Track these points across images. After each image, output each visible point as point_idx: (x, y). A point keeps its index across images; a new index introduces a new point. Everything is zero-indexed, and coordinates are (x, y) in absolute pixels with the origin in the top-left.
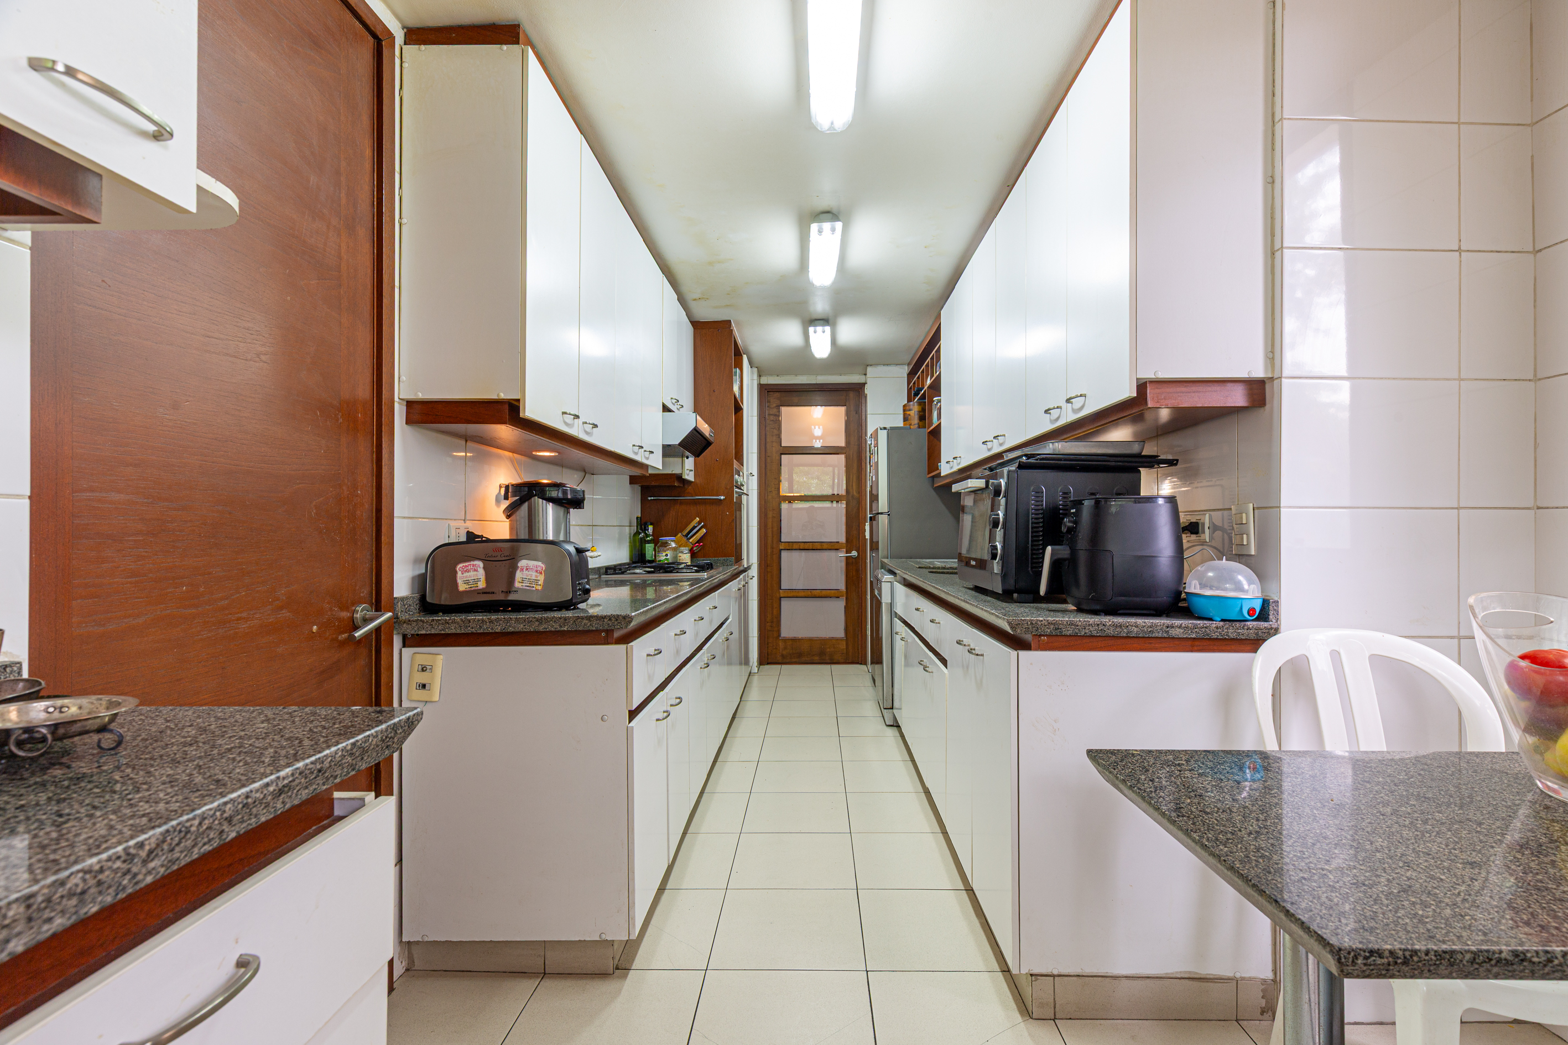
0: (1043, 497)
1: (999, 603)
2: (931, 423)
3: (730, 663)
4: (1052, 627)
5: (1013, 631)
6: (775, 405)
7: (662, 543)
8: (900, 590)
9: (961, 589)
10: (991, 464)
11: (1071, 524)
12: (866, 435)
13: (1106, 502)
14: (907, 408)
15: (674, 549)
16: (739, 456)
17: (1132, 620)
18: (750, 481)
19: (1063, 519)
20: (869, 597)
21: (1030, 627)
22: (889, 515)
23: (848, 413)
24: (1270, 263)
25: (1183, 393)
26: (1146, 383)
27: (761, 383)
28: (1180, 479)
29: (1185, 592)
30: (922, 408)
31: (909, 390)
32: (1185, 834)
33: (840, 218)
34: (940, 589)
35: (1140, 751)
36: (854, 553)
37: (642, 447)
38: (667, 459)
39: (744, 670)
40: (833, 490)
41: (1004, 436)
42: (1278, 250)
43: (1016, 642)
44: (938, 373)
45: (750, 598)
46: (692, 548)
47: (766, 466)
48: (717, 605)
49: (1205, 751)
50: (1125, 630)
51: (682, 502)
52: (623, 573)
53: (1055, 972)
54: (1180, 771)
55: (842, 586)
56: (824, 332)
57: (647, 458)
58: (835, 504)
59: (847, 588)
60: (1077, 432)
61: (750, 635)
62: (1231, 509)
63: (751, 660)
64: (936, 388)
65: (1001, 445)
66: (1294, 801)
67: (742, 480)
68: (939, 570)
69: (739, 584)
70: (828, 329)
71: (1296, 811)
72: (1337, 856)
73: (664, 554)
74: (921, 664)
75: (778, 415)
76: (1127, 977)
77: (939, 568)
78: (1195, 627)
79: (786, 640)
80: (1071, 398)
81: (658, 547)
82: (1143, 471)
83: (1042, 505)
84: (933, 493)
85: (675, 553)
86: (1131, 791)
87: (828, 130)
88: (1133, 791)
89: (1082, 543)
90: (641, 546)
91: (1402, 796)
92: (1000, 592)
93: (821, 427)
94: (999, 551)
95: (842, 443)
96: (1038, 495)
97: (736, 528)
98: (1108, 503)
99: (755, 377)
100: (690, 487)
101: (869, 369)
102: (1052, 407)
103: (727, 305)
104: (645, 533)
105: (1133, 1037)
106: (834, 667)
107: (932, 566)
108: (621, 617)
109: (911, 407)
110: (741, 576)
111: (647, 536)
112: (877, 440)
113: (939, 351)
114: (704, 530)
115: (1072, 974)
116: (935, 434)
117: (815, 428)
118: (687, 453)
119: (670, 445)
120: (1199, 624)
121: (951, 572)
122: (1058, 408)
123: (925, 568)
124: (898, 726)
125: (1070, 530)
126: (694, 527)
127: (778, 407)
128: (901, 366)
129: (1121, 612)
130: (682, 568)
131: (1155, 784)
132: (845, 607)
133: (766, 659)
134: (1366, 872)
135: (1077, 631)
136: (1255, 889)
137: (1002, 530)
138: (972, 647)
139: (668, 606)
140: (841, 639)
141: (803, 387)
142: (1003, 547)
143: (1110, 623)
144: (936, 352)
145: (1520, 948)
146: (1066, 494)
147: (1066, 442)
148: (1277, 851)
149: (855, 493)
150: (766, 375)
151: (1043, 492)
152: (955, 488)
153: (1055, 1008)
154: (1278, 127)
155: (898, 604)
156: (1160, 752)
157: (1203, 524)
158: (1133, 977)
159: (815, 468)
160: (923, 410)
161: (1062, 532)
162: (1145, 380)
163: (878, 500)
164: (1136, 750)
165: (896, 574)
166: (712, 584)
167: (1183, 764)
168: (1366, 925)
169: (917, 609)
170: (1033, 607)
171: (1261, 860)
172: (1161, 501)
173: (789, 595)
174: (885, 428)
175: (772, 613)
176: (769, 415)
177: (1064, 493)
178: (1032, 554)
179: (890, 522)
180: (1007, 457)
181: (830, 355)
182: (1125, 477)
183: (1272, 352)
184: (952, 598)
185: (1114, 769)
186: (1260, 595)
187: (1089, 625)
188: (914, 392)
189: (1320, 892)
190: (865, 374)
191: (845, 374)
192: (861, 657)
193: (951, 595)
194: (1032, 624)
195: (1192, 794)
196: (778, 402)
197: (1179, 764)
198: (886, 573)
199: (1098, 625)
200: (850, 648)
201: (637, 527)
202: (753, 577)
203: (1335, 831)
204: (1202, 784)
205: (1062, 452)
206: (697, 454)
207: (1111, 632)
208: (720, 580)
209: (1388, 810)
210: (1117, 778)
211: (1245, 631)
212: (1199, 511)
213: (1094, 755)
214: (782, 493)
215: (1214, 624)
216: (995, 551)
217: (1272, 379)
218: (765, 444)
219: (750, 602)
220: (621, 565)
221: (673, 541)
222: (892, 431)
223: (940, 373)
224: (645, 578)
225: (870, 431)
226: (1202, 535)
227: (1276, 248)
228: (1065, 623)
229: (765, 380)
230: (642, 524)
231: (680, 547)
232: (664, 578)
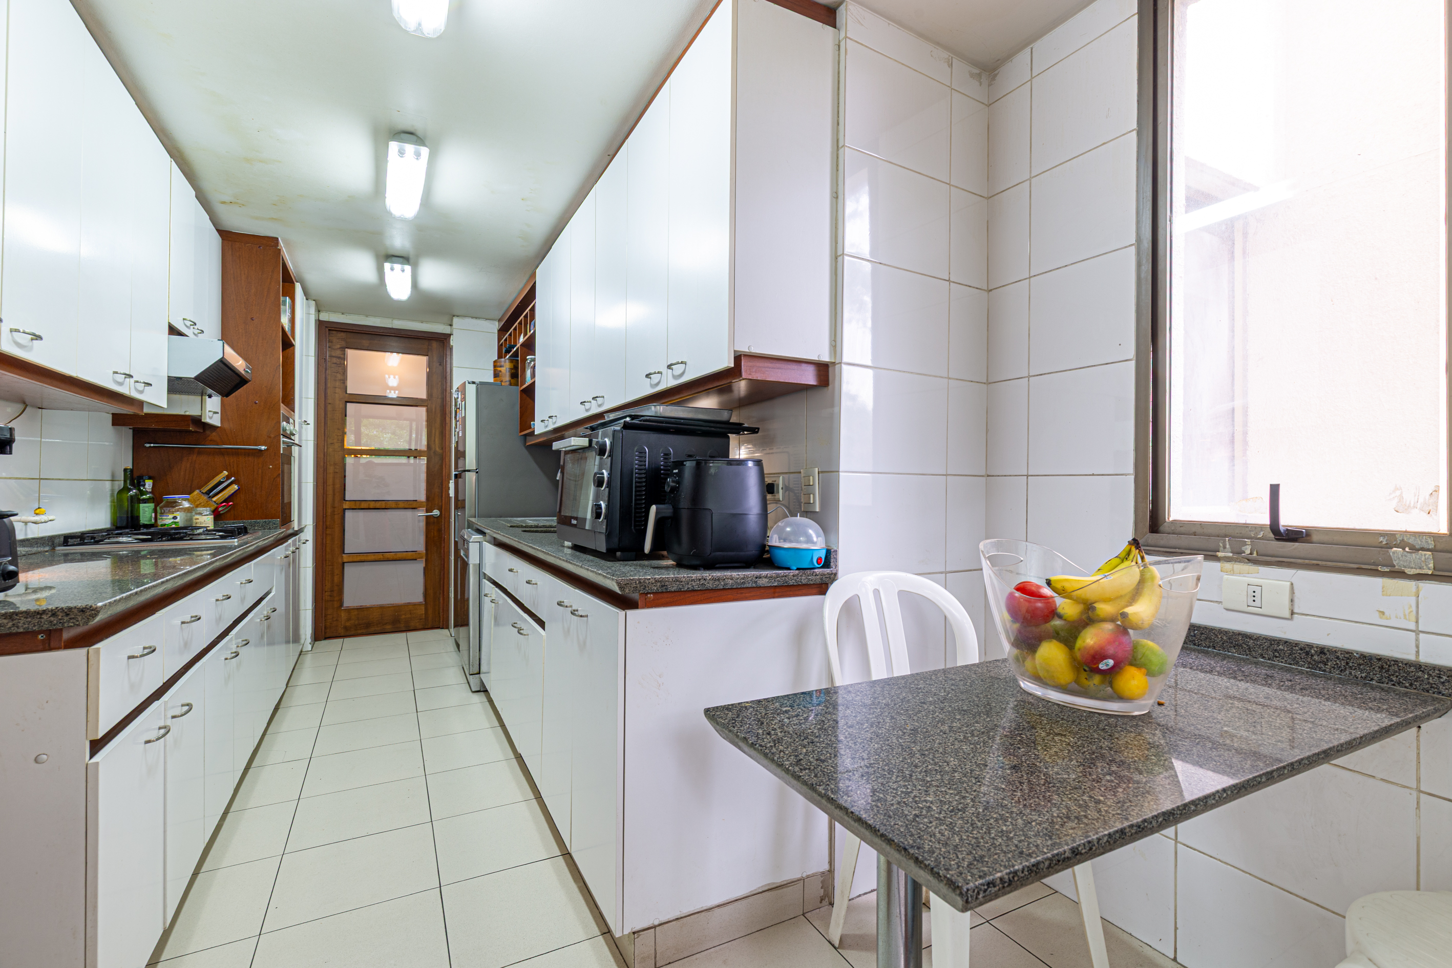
0: (646, 457)
1: (603, 562)
2: (524, 382)
3: (271, 643)
4: (659, 584)
5: (621, 591)
6: (339, 346)
7: (167, 502)
8: (490, 550)
9: (560, 548)
10: (593, 423)
11: (674, 484)
12: (451, 388)
13: (706, 463)
14: (498, 364)
15: (188, 510)
16: (288, 400)
17: (728, 573)
18: (303, 431)
19: (667, 479)
20: (453, 558)
21: (638, 586)
22: (477, 472)
23: (430, 365)
24: (834, 265)
25: (769, 368)
26: (741, 355)
27: (321, 319)
28: (754, 445)
29: (768, 546)
30: (514, 366)
31: (500, 347)
32: (810, 789)
33: (427, 144)
34: (538, 550)
35: (751, 702)
36: (436, 512)
37: (131, 376)
38: (176, 397)
39: (294, 649)
40: (410, 443)
41: (603, 397)
42: (840, 256)
43: (623, 602)
44: (532, 332)
45: (302, 565)
46: (217, 509)
47: (326, 414)
48: (252, 578)
49: (803, 693)
50: (722, 583)
51: (200, 452)
52: (97, 543)
53: (657, 923)
54: (789, 718)
55: (421, 547)
56: (403, 271)
57: (141, 392)
58: (412, 460)
59: (427, 550)
60: (675, 398)
61: (302, 607)
62: (800, 472)
63: (303, 637)
64: (530, 346)
65: (600, 406)
66: (882, 733)
67: (292, 428)
68: (532, 529)
69: (287, 550)
70: (408, 268)
71: (887, 742)
72: (930, 785)
73: (171, 516)
74: (515, 627)
75: (343, 358)
76: (719, 906)
77: (531, 527)
78: (778, 576)
79: (349, 610)
80: (672, 365)
81: (161, 508)
82: (732, 437)
83: (645, 465)
84: (525, 452)
85: (189, 514)
86: (752, 749)
87: (414, 31)
88: (755, 749)
89: (684, 502)
90: (132, 507)
91: (949, 712)
92: (604, 550)
93: (397, 377)
94: (604, 510)
95: (423, 395)
96: (641, 455)
97: (283, 484)
98: (708, 464)
99: (313, 310)
100: (214, 434)
101: (455, 320)
102: (653, 372)
103: (273, 218)
104: (140, 490)
105: (725, 962)
106: (410, 634)
107: (524, 525)
108: (76, 611)
109: (503, 364)
110: (290, 541)
111: (142, 493)
112: (465, 394)
113: (533, 309)
114: (236, 487)
115: (672, 919)
116: (529, 393)
117: (389, 377)
118: (210, 391)
119: (180, 378)
120: (781, 573)
121: (547, 530)
122: (658, 373)
123: (517, 527)
124: (486, 691)
125: (673, 489)
126: (220, 483)
127: (343, 349)
128: (492, 322)
129: (717, 566)
130: (199, 534)
131: (773, 737)
132: (425, 569)
133: (322, 633)
134: (956, 795)
135: (681, 587)
136: (883, 839)
137: (607, 489)
138: (574, 608)
139: (169, 586)
140: (419, 604)
141: (375, 330)
142: (608, 507)
143: (710, 577)
144: (530, 310)
145: (1075, 845)
146: (667, 455)
147: (667, 406)
148: (888, 790)
149: (437, 449)
150: (327, 311)
151: (646, 453)
152: (556, 446)
153: (655, 957)
154: (841, 151)
155: (487, 565)
156: (767, 700)
157: (778, 485)
158: (724, 904)
159: (389, 421)
160: (515, 368)
161: (665, 492)
162: (740, 353)
163: (464, 457)
164: (747, 702)
165: (485, 533)
166: (246, 552)
167: (789, 711)
168: (976, 856)
169: (511, 570)
170: (637, 565)
171: (879, 804)
172: (750, 464)
173: (355, 560)
174: (474, 383)
175: (333, 581)
176: (331, 356)
177: (665, 454)
178: (636, 513)
179: (478, 480)
180: (608, 417)
181: (410, 298)
182: (717, 441)
183: (835, 341)
184: (553, 558)
185: (734, 727)
186: (824, 546)
187: (692, 580)
188: (504, 349)
189: (933, 828)
190: (451, 325)
191: (427, 322)
192: (443, 621)
193: (551, 555)
194: (640, 582)
195: (805, 742)
196: (343, 344)
197: (786, 711)
198: (474, 532)
199: (700, 580)
200: (430, 612)
201: (125, 481)
202: (307, 541)
203: (920, 757)
204: (810, 729)
205: (663, 415)
206: (225, 393)
207: (710, 585)
208: (258, 546)
209: (946, 728)
210: (737, 736)
211: (814, 577)
212: (774, 474)
213: (711, 714)
214: (346, 446)
215: (792, 573)
216: (599, 511)
217: (834, 363)
218: (325, 389)
219: (302, 570)
220: (94, 532)
221: (185, 500)
222: (481, 387)
223: (535, 332)
224: (136, 549)
225: (456, 384)
226: (777, 495)
227: (839, 254)
228: (671, 580)
229: (325, 317)
230: (134, 478)
231: (197, 506)
232: (169, 548)
